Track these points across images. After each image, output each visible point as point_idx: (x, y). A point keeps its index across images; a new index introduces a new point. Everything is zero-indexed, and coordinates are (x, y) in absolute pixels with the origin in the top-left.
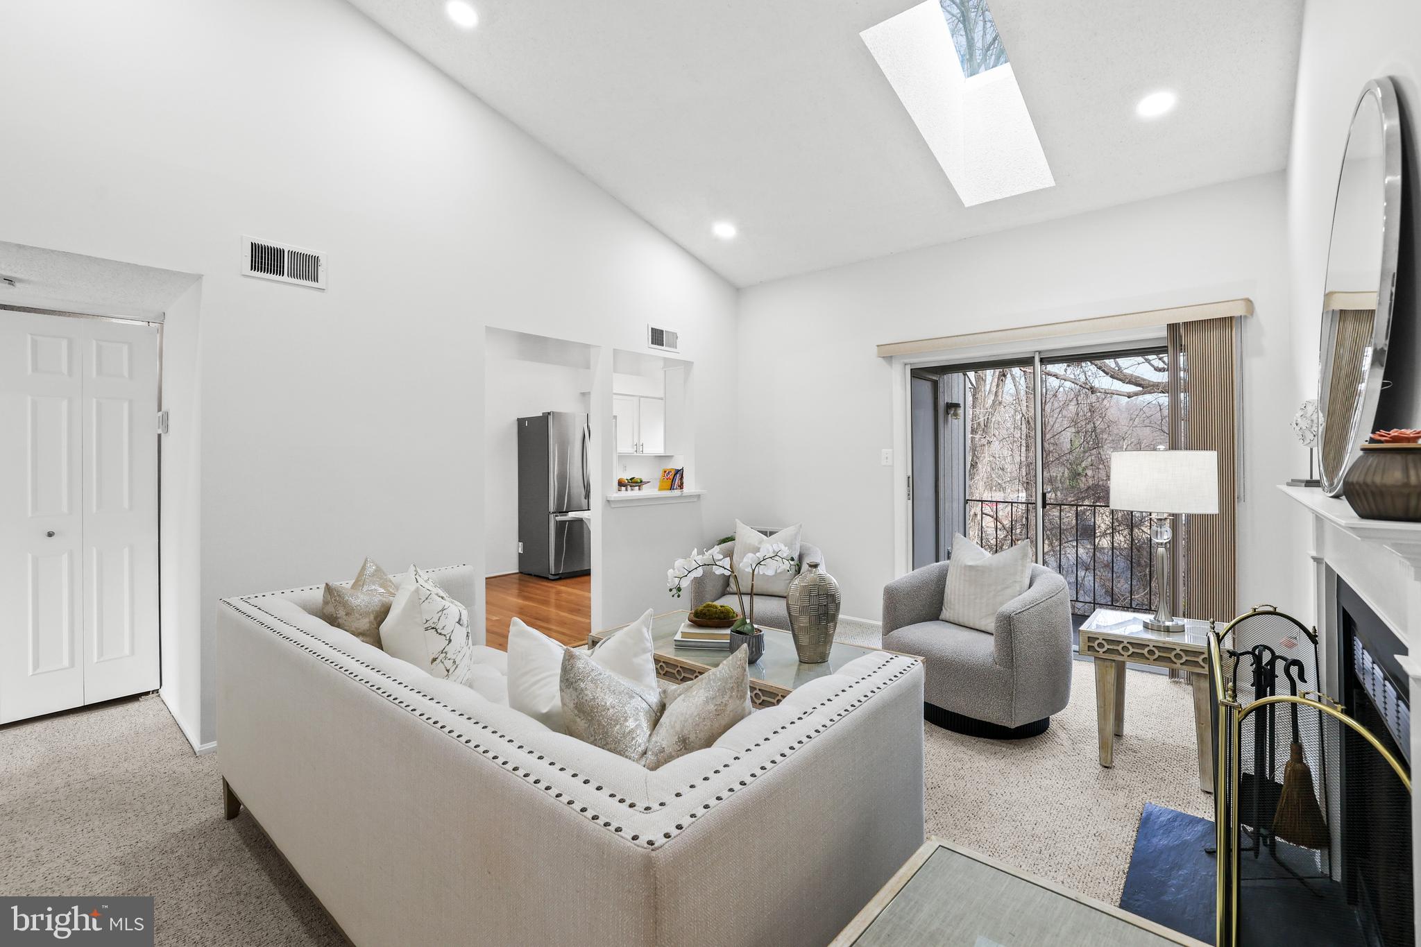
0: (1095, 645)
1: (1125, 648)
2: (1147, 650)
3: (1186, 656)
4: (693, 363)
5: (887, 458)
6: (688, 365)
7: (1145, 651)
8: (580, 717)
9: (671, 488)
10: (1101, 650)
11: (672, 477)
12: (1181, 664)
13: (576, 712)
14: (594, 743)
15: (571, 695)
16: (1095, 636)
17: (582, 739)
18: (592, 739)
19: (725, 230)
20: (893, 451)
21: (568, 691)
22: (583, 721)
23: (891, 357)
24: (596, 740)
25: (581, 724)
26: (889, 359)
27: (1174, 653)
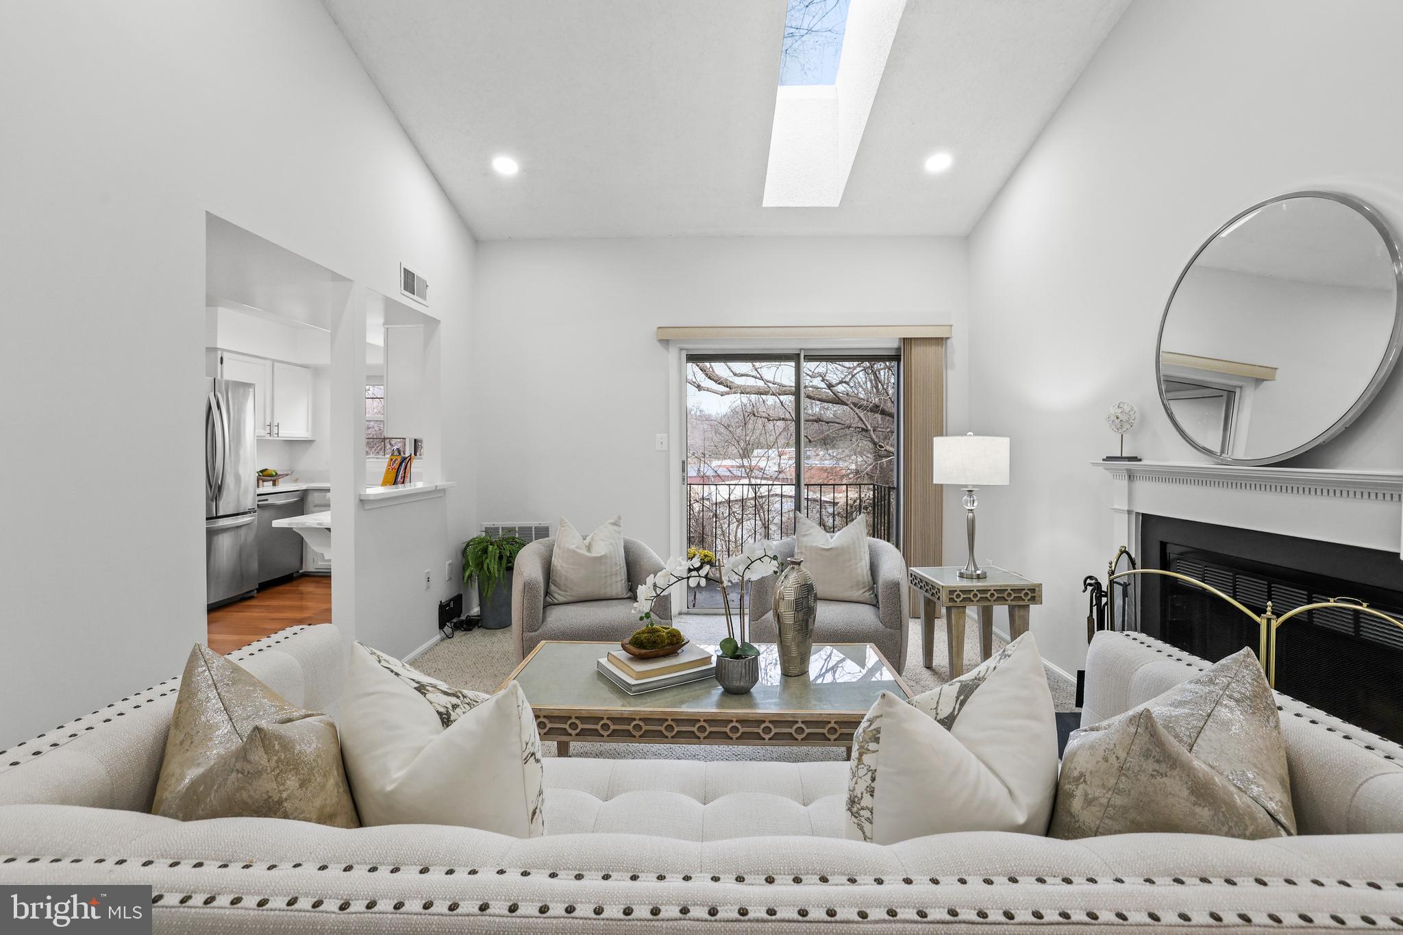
0: (954, 597)
1: (975, 595)
2: (989, 594)
3: (1014, 593)
4: (440, 321)
5: (662, 443)
6: (431, 323)
7: (988, 595)
8: (1200, 805)
9: (395, 483)
10: (958, 600)
11: (397, 467)
12: (1011, 600)
13: (1194, 799)
14: (1230, 834)
15: (1181, 777)
16: (954, 589)
17: (1211, 833)
18: (1225, 829)
19: (506, 166)
20: (669, 436)
21: (1175, 773)
22: (1206, 809)
23: (668, 340)
24: (1230, 828)
25: (1205, 813)
26: (665, 342)
27: (1007, 593)
